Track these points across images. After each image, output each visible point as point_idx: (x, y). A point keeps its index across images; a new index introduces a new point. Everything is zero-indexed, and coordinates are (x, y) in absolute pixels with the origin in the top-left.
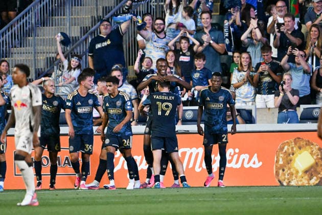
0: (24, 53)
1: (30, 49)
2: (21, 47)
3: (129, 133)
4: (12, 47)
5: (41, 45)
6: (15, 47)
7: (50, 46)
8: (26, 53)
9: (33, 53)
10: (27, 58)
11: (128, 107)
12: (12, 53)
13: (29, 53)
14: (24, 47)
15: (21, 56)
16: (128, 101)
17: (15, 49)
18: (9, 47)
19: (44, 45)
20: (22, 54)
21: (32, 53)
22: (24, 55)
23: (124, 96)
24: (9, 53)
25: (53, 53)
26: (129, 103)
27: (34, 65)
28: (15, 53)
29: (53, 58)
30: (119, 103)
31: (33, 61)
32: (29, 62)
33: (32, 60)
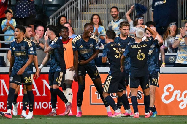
0: (99, 9)
1: (105, 6)
2: (97, 4)
3: (31, 72)
4: (90, 4)
5: (113, 3)
6: (92, 4)
7: (119, 3)
8: (101, 9)
9: (107, 9)
10: (101, 13)
11: (31, 52)
12: (90, 9)
13: (103, 9)
14: (99, 4)
15: (97, 11)
16: (31, 47)
17: (92, 5)
18: (88, 4)
19: (115, 3)
20: (98, 10)
21: (105, 9)
22: (99, 10)
23: (27, 43)
24: (88, 9)
25: (122, 9)
26: (32, 49)
27: (107, 19)
28: (92, 9)
29: (122, 13)
30: (23, 48)
31: (107, 16)
32: (103, 15)
33: (105, 14)
